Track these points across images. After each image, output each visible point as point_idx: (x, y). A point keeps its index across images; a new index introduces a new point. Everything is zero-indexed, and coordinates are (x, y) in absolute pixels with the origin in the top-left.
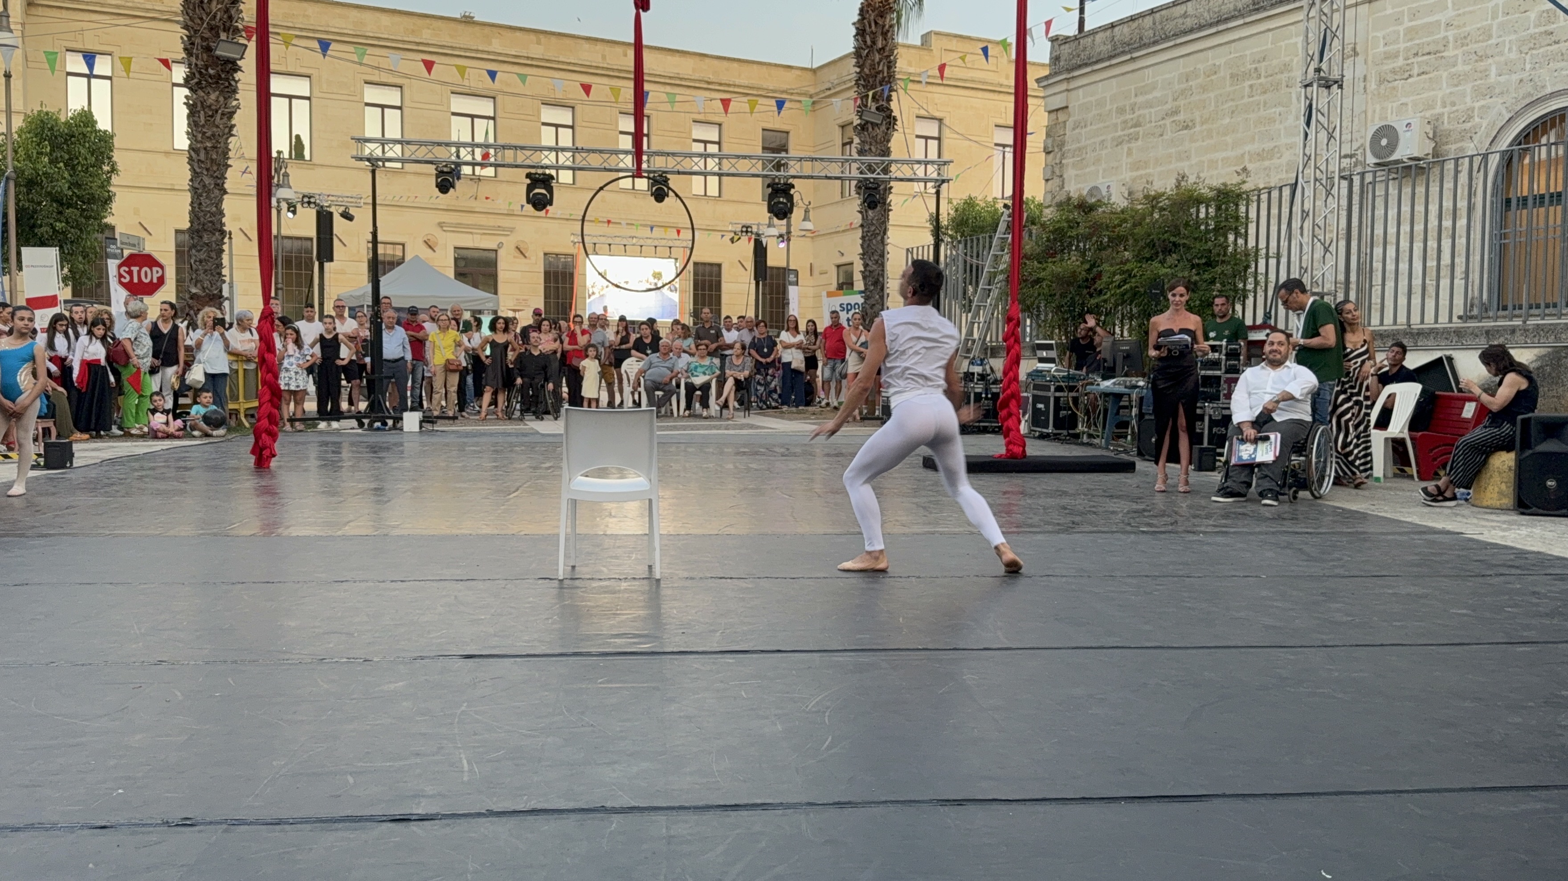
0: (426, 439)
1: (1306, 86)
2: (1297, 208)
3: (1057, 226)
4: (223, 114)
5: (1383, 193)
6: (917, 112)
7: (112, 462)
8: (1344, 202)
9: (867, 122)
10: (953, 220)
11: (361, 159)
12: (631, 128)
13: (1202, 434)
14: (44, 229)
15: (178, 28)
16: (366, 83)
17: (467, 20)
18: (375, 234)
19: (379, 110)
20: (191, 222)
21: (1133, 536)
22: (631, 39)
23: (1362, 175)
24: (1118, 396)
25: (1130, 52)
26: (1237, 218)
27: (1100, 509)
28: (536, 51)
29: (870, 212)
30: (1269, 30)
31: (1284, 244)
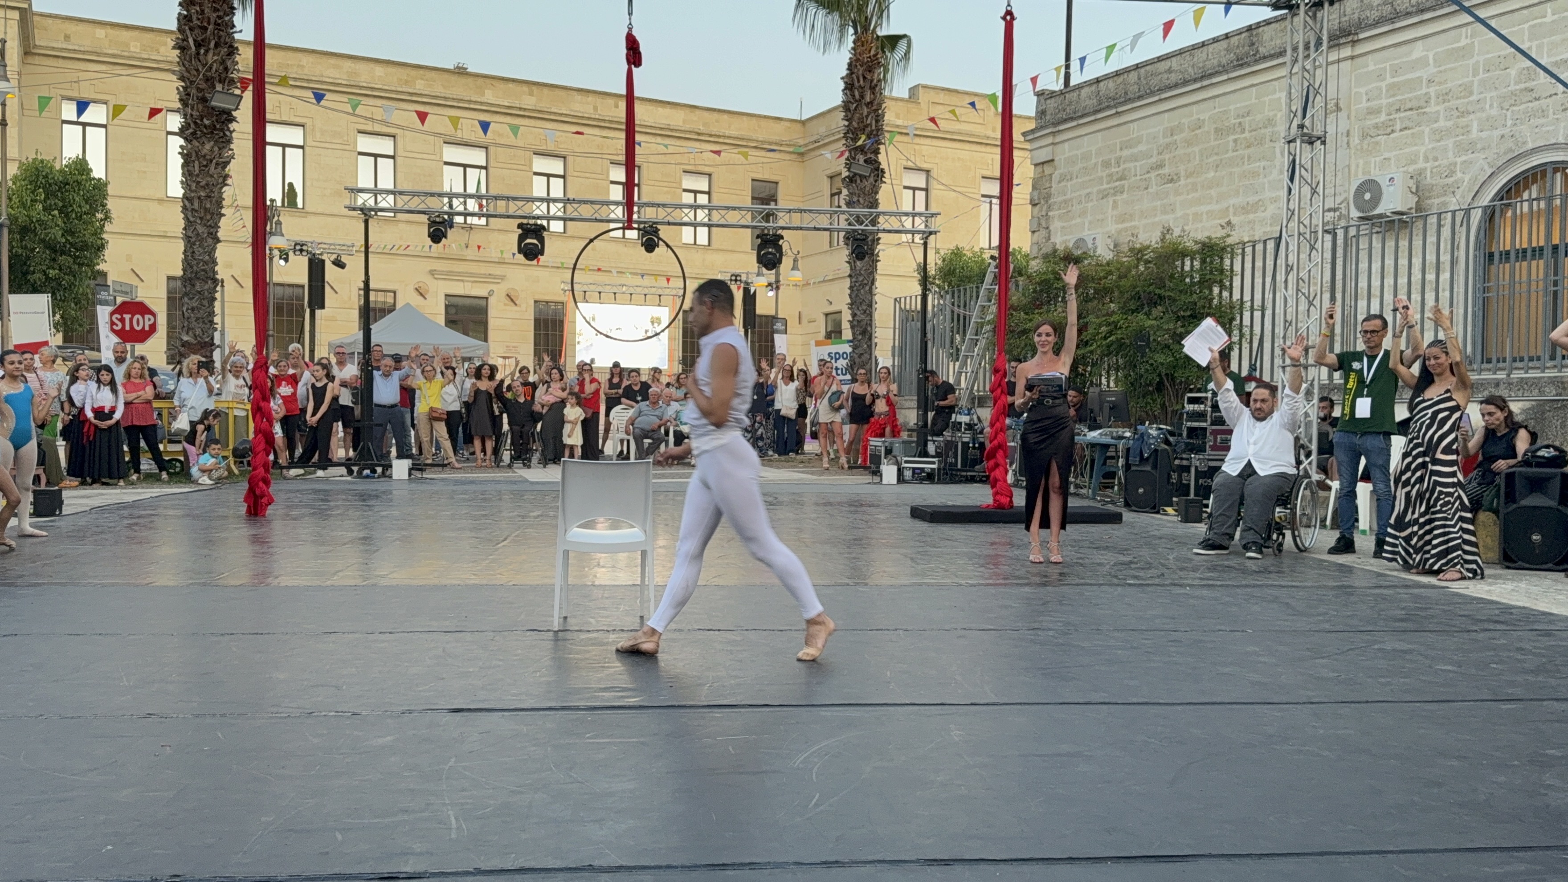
0: (414, 486)
1: (1289, 142)
2: (1281, 261)
3: (1044, 277)
4: (217, 164)
5: (1367, 246)
6: (905, 163)
7: (101, 509)
8: (1328, 256)
9: (855, 174)
10: (941, 270)
11: (354, 209)
12: (622, 178)
13: (1188, 485)
14: (37, 276)
15: (174, 78)
16: (360, 132)
17: (460, 71)
18: (367, 283)
19: (372, 159)
20: (184, 270)
21: (1119, 589)
22: (623, 91)
23: (1346, 229)
24: (1105, 447)
25: (1115, 107)
26: (1222, 271)
27: (1087, 561)
28: (529, 102)
29: (858, 263)
30: (1252, 86)
31: (1269, 296)
